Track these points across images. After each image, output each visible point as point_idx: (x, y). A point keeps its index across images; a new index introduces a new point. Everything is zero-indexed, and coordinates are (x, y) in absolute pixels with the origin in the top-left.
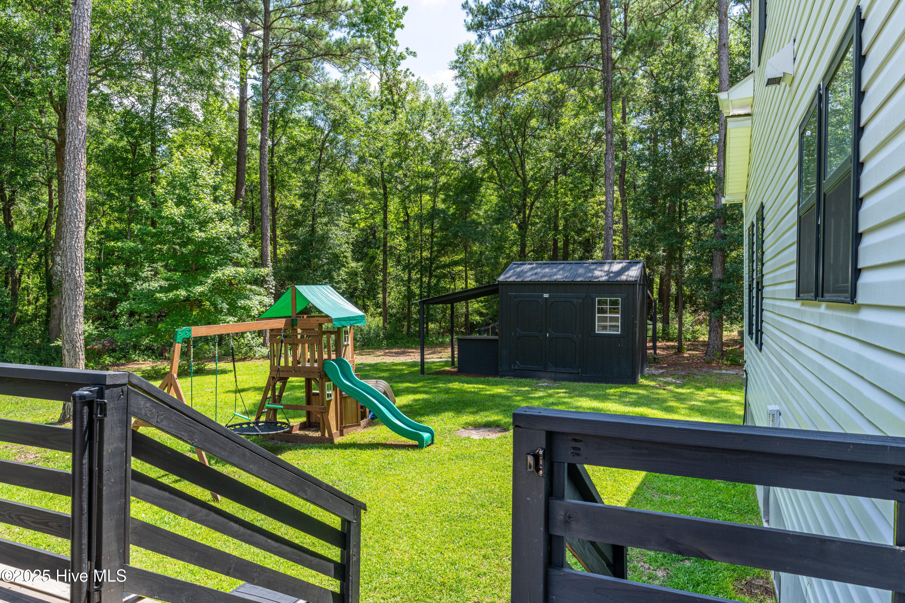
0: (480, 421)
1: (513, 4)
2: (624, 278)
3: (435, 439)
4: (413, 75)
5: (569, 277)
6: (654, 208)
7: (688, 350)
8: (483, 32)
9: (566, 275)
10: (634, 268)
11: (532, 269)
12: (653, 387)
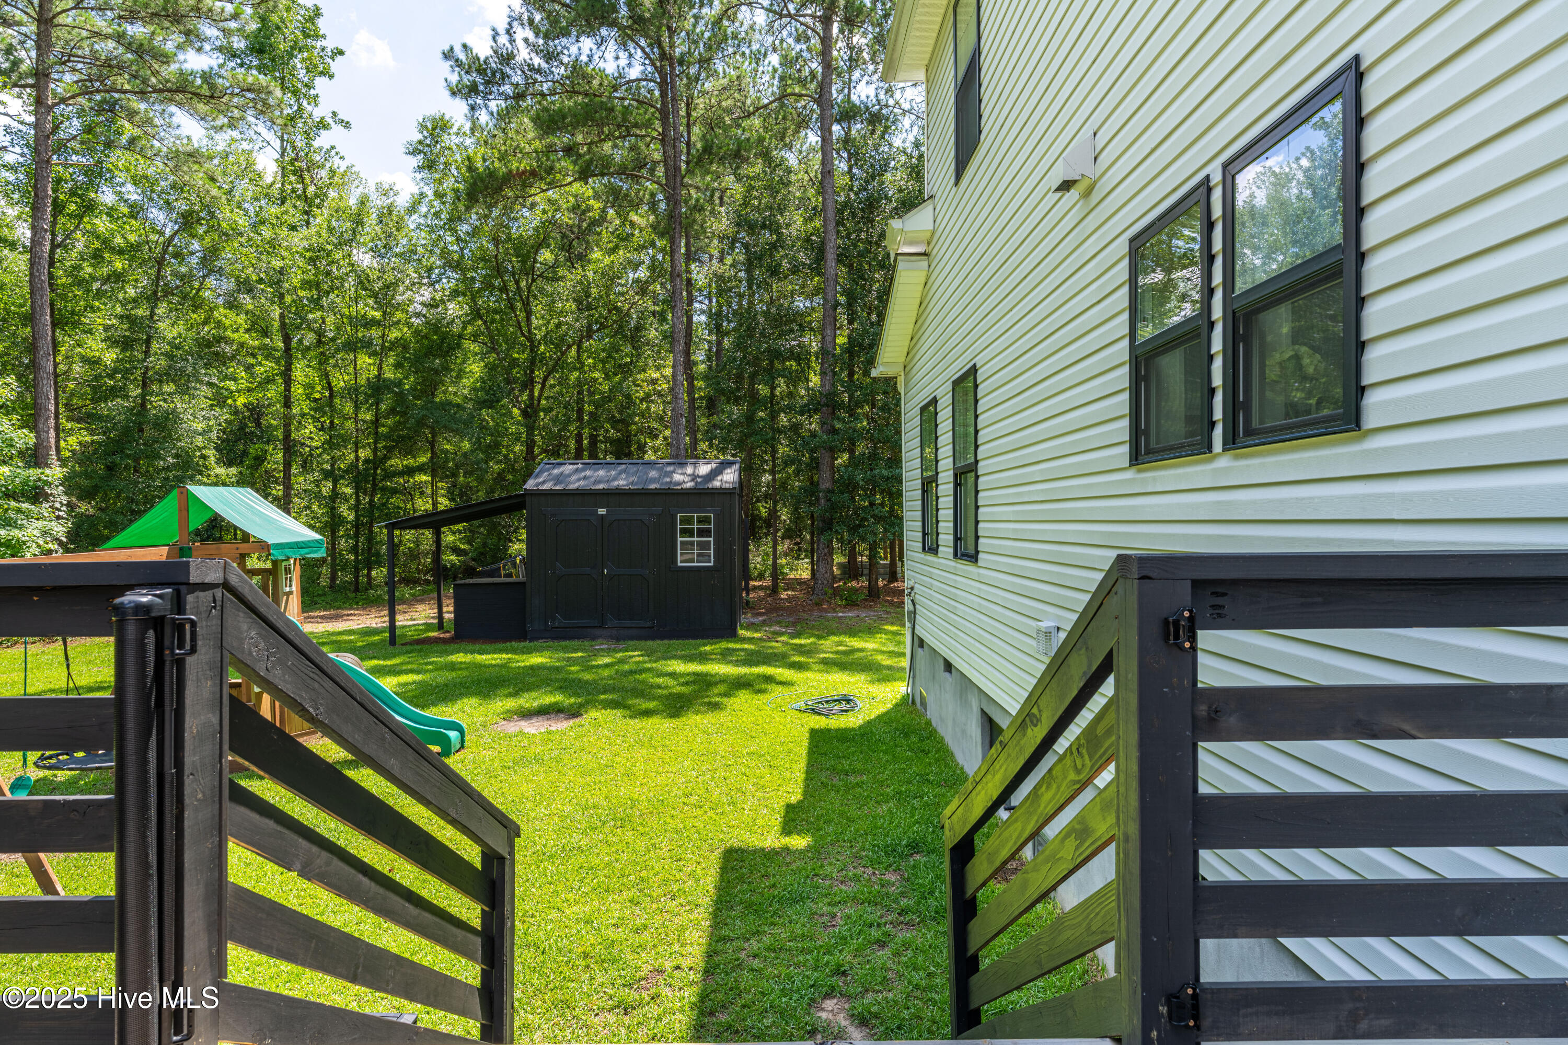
0: (527, 705)
1: (529, 65)
2: (716, 484)
3: (467, 738)
4: (342, 158)
5: (636, 484)
6: (738, 389)
7: (785, 590)
8: (478, 101)
9: (631, 480)
10: (729, 471)
11: (577, 470)
12: (761, 639)
